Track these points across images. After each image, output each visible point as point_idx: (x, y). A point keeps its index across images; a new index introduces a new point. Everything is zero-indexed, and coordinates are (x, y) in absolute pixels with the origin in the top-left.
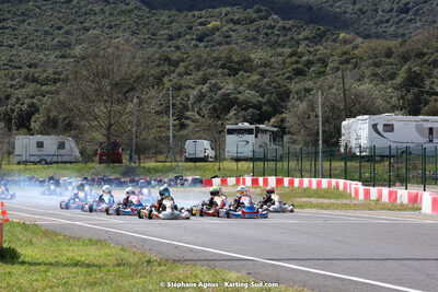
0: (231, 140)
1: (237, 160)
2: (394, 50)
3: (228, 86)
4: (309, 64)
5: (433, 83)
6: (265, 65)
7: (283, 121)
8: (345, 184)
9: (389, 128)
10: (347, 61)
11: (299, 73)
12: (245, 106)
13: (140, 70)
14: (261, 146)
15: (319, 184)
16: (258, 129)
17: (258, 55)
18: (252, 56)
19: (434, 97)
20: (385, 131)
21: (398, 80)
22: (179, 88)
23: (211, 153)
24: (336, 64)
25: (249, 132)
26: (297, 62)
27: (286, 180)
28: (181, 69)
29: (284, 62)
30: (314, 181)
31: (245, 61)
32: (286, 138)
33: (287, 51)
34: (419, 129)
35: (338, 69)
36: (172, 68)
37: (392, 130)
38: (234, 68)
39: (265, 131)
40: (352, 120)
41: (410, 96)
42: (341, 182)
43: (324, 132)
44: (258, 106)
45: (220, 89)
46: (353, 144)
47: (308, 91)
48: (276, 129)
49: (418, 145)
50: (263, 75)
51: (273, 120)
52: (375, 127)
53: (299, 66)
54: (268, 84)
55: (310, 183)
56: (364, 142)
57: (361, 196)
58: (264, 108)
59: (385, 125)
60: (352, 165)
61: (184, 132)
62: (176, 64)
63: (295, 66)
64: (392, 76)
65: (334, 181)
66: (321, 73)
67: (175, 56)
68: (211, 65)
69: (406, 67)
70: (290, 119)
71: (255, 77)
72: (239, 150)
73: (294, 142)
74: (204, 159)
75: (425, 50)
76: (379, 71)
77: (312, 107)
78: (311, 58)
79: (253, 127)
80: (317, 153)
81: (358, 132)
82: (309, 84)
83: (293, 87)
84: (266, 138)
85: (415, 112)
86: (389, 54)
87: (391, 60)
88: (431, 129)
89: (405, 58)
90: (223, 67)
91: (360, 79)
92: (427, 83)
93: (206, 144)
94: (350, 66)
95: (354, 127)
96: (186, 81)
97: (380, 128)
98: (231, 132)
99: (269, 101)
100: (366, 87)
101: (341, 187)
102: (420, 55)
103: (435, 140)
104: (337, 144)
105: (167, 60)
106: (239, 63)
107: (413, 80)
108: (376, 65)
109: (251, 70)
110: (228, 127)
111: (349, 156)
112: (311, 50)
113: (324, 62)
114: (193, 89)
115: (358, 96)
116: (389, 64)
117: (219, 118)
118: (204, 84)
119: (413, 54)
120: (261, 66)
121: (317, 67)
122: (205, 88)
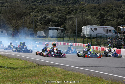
1: (52, 37)
2: (96, 7)
3: (49, 16)
4: (72, 10)
5: (107, 17)
6: (60, 10)
7: (65, 26)
8: (83, 45)
9: (95, 29)
10: (83, 10)
11: (69, 13)
12: (54, 22)
13: (24, 11)
14: (59, 34)
15: (76, 45)
16: (58, 29)
17: (58, 8)
18: (56, 8)
19: (107, 21)
21: (97, 16)
22: (35, 16)
23: (44, 35)
24: (80, 11)
25: (56, 29)
26: (69, 10)
27: (66, 43)
28: (36, 11)
29: (65, 10)
30: (74, 44)
31: (54, 9)
32: (66, 31)
33: (66, 6)
34: (104, 30)
37: (96, 30)
38: (50, 11)
39: (60, 29)
40: (85, 27)
41: (101, 20)
43: (77, 30)
44: (58, 22)
45: (47, 17)
46: (85, 33)
47: (72, 18)
48: (63, 29)
49: (103, 34)
50: (59, 13)
51: (62, 26)
52: (91, 29)
53: (69, 11)
54: (60, 16)
56: (88, 33)
58: (59, 23)
59: (94, 28)
60: (85, 40)
61: (37, 29)
62: (34, 9)
65: (80, 44)
66: (76, 13)
67: (34, 7)
68: (44, 10)
69: (99, 12)
70: (67, 26)
71: (57, 14)
72: (53, 34)
73: (68, 32)
74: (43, 37)
75: (105, 7)
76: (92, 13)
77: (73, 23)
78: (73, 9)
79: (57, 28)
80: (75, 36)
81: (86, 30)
82: (72, 16)
83: (68, 17)
84: (60, 31)
85: (102, 25)
86: (95, 8)
88: (107, 30)
89: (99, 10)
90: (48, 10)
91: (87, 15)
93: (43, 32)
94: (84, 11)
95: (85, 29)
96: (38, 14)
97: (93, 29)
98: (50, 29)
99: (61, 21)
100: (89, 17)
102: (104, 9)
103: (108, 33)
104: (81, 33)
105: (32, 8)
106: (52, 9)
107: (102, 16)
108: (92, 11)
109: (56, 12)
110: (49, 28)
111: (84, 37)
112: (73, 6)
113: (76, 10)
114: (39, 17)
115: (87, 20)
116: (95, 11)
117: (47, 25)
118: (42, 15)
119: (102, 9)
120: (58, 11)
121: (74, 11)
122: (42, 16)
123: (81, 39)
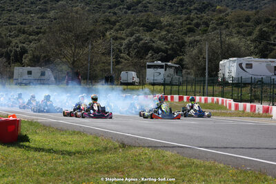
0: (149, 72)
1: (153, 84)
2: (251, 17)
3: (147, 37)
4: (198, 25)
5: (275, 38)
6: (170, 25)
7: (181, 60)
8: (223, 101)
9: (249, 66)
10: (222, 24)
11: (191, 30)
12: (157, 50)
13: (92, 28)
14: (168, 76)
15: (206, 100)
16: (167, 66)
17: (165, 19)
18: (162, 19)
20: (247, 68)
21: (253, 37)
22: (116, 39)
23: (137, 80)
24: (214, 25)
25: (161, 67)
26: (190, 24)
27: (185, 97)
28: (117, 27)
29: (182, 24)
30: (203, 98)
31: (157, 22)
32: (184, 71)
33: (184, 17)
34: (268, 67)
35: (215, 29)
36: (112, 26)
37: (251, 67)
38: (149, 27)
39: (171, 67)
40: (226, 61)
41: (261, 47)
42: (220, 99)
43: (208, 68)
44: (165, 51)
45: (142, 39)
46: (227, 75)
47: (198, 41)
48: (177, 66)
49: (267, 77)
50: (168, 31)
51: (175, 60)
52: (240, 65)
53: (191, 26)
54: (172, 37)
55: (200, 99)
56: (233, 74)
57: (233, 108)
58: (169, 52)
59: (247, 64)
60: (227, 89)
61: (119, 66)
62: (114, 23)
63: (189, 26)
64: (250, 34)
65: (215, 98)
66: (205, 31)
67: (113, 18)
68: (135, 25)
69: (258, 28)
70: (186, 59)
71: (164, 33)
72: (155, 78)
73: (189, 74)
74: (133, 84)
75: (271, 18)
76: (242, 30)
77: (201, 52)
78: (199, 21)
79: (164, 64)
80: (204, 81)
81: (229, 68)
82: (198, 38)
83: (188, 39)
84: (171, 71)
85: (264, 56)
86: (248, 20)
87: (249, 24)
89: (258, 23)
90: (143, 26)
91: (230, 35)
92: (272, 38)
93: (134, 74)
94: (223, 27)
95: (227, 65)
96: (122, 34)
97: (244, 66)
98: (150, 67)
99: (172, 48)
100: (235, 40)
101: (220, 102)
102: (268, 20)
104: (217, 75)
105: (108, 21)
106: (153, 23)
107: (263, 36)
108: (241, 26)
109: (161, 28)
110: (148, 63)
111: (224, 83)
112: (199, 16)
113: (207, 24)
114: (124, 39)
115: (230, 46)
116: (248, 26)
117: (141, 58)
118: (132, 36)
119: (263, 20)
120: (167, 26)
121: (202, 27)
122: (132, 39)
123: (218, 89)
